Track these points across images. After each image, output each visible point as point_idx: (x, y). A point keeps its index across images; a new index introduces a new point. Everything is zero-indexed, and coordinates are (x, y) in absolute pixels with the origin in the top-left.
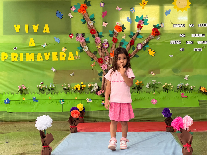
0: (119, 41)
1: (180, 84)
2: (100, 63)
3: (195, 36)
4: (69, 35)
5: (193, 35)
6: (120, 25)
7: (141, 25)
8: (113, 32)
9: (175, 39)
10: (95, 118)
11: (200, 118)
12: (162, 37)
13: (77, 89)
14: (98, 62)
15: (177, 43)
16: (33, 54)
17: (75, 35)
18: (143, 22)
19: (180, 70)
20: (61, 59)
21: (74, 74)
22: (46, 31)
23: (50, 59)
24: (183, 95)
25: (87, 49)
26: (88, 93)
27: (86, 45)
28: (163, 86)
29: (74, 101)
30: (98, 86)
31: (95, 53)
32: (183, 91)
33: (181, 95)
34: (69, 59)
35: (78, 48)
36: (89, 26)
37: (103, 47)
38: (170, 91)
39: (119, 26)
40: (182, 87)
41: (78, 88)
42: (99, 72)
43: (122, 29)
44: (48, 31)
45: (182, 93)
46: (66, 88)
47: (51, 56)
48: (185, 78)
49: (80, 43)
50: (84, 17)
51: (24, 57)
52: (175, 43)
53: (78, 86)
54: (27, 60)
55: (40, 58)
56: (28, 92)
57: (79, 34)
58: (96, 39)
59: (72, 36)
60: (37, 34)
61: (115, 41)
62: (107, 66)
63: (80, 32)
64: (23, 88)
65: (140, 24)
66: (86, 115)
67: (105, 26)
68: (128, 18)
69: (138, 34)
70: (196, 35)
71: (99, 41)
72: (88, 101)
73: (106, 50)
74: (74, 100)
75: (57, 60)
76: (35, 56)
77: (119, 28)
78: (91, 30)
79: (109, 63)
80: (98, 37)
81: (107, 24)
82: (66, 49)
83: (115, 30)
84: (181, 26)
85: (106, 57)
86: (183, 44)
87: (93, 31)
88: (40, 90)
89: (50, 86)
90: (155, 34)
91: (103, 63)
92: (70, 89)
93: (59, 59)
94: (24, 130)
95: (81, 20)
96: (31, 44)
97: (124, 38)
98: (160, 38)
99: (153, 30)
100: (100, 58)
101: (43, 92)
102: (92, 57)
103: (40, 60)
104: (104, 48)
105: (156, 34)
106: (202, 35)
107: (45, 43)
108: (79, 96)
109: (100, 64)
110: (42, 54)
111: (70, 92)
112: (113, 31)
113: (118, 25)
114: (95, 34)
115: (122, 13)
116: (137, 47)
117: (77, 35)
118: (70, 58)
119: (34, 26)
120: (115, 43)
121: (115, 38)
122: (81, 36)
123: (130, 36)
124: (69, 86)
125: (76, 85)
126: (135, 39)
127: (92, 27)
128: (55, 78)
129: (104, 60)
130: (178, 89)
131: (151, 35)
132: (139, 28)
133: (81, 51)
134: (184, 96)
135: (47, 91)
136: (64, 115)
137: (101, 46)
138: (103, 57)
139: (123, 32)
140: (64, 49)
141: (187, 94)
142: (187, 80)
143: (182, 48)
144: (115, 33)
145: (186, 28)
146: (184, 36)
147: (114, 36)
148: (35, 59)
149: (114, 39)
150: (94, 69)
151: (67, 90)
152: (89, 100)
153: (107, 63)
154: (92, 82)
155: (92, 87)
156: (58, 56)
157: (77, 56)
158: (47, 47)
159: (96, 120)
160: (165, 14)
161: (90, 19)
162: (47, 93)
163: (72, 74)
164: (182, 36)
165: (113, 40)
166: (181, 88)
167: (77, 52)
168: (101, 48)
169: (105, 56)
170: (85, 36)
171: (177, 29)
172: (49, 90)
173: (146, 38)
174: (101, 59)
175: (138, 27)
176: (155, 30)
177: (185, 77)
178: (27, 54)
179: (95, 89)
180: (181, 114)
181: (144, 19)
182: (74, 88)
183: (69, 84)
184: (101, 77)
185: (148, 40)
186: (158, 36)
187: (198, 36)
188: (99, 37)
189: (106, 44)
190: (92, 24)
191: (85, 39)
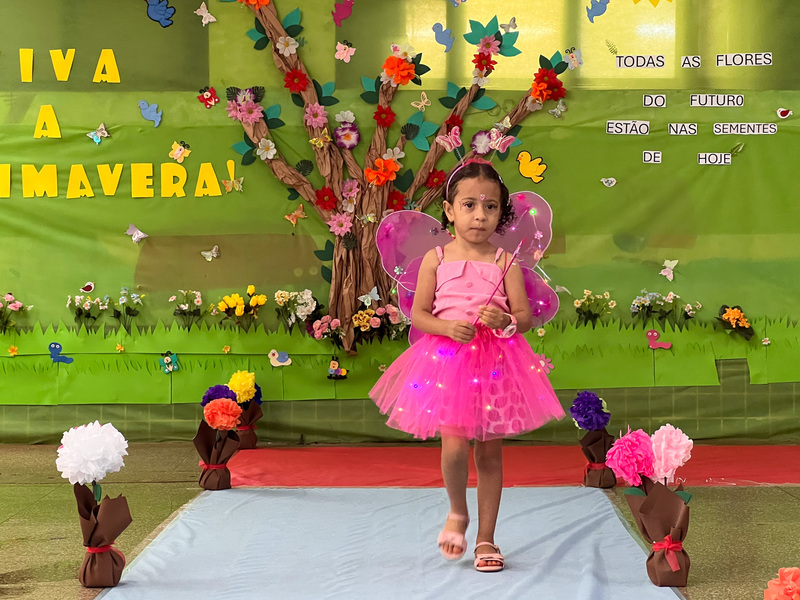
0: (403, 119)
1: (644, 295)
2: (324, 207)
3: (703, 102)
4: (200, 95)
5: (697, 98)
6: (405, 54)
7: (489, 55)
8: (378, 82)
9: (626, 113)
10: (304, 431)
11: (723, 428)
12: (572, 104)
13: (230, 311)
14: (317, 203)
15: (633, 133)
16: (50, 170)
17: (222, 92)
18: (499, 46)
19: (642, 239)
20: (169, 189)
21: (219, 251)
22: (105, 78)
23: (123, 190)
24: (652, 339)
25: (271, 154)
26: (274, 329)
27: (270, 136)
28: (577, 304)
29: (218, 363)
30: (315, 299)
31: (306, 167)
32: (654, 324)
33: (647, 340)
34: (199, 192)
35: (236, 148)
36: (282, 56)
37: (335, 145)
38: (605, 324)
39: (401, 61)
40: (649, 307)
41: (235, 308)
42: (321, 247)
43: (413, 72)
44: (113, 76)
45: (653, 332)
46: (185, 307)
47: (125, 179)
48: (662, 272)
49: (245, 126)
50: (260, 18)
51: (15, 180)
52: (624, 132)
53: (235, 300)
54: (27, 193)
55: (82, 187)
56: (31, 322)
57: (239, 90)
58: (308, 110)
59: (210, 99)
60: (68, 86)
61: (385, 118)
62: (353, 222)
63: (244, 82)
64: (10, 307)
65: (486, 54)
66: (267, 417)
67: (347, 60)
68: (437, 28)
69: (479, 92)
70: (709, 98)
71: (321, 120)
72: (275, 362)
73: (348, 155)
74: (218, 358)
75: (150, 193)
76: (61, 176)
77: (402, 67)
78: (288, 74)
79: (359, 209)
80: (317, 103)
81: (352, 51)
82: (187, 152)
83: (384, 77)
84: (650, 62)
85: (348, 185)
86: (658, 136)
87: (297, 80)
88: (81, 314)
89: (123, 300)
90: (545, 94)
91: (336, 210)
92: (202, 312)
93: (157, 193)
94: (14, 479)
95: (249, 34)
96: (44, 127)
97: (419, 107)
98: (567, 110)
99: (539, 78)
100: (324, 188)
101: (90, 322)
102: (291, 182)
103: (82, 193)
104: (342, 147)
105: (550, 92)
106: (731, 98)
107: (102, 126)
108: (237, 342)
109: (325, 213)
110: (91, 172)
111: (204, 324)
112: (379, 78)
113: (399, 55)
114: (304, 90)
115: (415, 7)
116: (472, 146)
117: (233, 93)
118: (205, 186)
119: (56, 55)
120: (386, 129)
121: (385, 107)
122: (248, 99)
123: (447, 102)
124: (198, 301)
125: (226, 298)
126: (466, 113)
127: (292, 62)
128: (140, 268)
129: (340, 198)
130: (636, 313)
131: (530, 99)
132: (482, 69)
133: (249, 159)
134: (658, 341)
135: (108, 319)
136: (178, 416)
137: (329, 139)
138: (336, 185)
139: (418, 82)
140: (177, 151)
141: (669, 334)
142: (670, 277)
143: (652, 153)
144: (385, 88)
145: (669, 72)
146: (660, 101)
147: (382, 101)
148: (62, 192)
149: (380, 110)
150: (300, 233)
151: (192, 317)
152: (277, 355)
153: (351, 209)
154: (290, 286)
155: (291, 304)
156: (156, 176)
157: (232, 179)
158: (108, 141)
159: (309, 438)
160: (584, 14)
161: (286, 30)
162: (108, 328)
163: (210, 250)
164: (654, 105)
165: (377, 116)
166: (648, 311)
167: (231, 164)
168: (330, 148)
169: (344, 179)
170: (262, 97)
171: (635, 76)
172: (117, 315)
173: (510, 108)
174: (330, 192)
175: (480, 66)
176: (546, 78)
177: (665, 267)
178: (28, 171)
179: (302, 313)
180: (645, 414)
181: (503, 32)
182: (218, 310)
183: (198, 294)
184: (326, 264)
185: (518, 117)
186: (556, 100)
187: (715, 104)
188: (320, 104)
189: (347, 132)
190: (295, 52)
191: (262, 112)
